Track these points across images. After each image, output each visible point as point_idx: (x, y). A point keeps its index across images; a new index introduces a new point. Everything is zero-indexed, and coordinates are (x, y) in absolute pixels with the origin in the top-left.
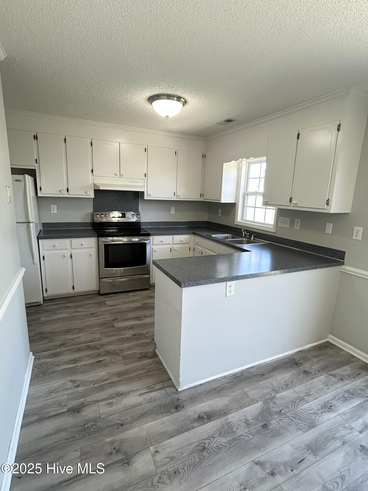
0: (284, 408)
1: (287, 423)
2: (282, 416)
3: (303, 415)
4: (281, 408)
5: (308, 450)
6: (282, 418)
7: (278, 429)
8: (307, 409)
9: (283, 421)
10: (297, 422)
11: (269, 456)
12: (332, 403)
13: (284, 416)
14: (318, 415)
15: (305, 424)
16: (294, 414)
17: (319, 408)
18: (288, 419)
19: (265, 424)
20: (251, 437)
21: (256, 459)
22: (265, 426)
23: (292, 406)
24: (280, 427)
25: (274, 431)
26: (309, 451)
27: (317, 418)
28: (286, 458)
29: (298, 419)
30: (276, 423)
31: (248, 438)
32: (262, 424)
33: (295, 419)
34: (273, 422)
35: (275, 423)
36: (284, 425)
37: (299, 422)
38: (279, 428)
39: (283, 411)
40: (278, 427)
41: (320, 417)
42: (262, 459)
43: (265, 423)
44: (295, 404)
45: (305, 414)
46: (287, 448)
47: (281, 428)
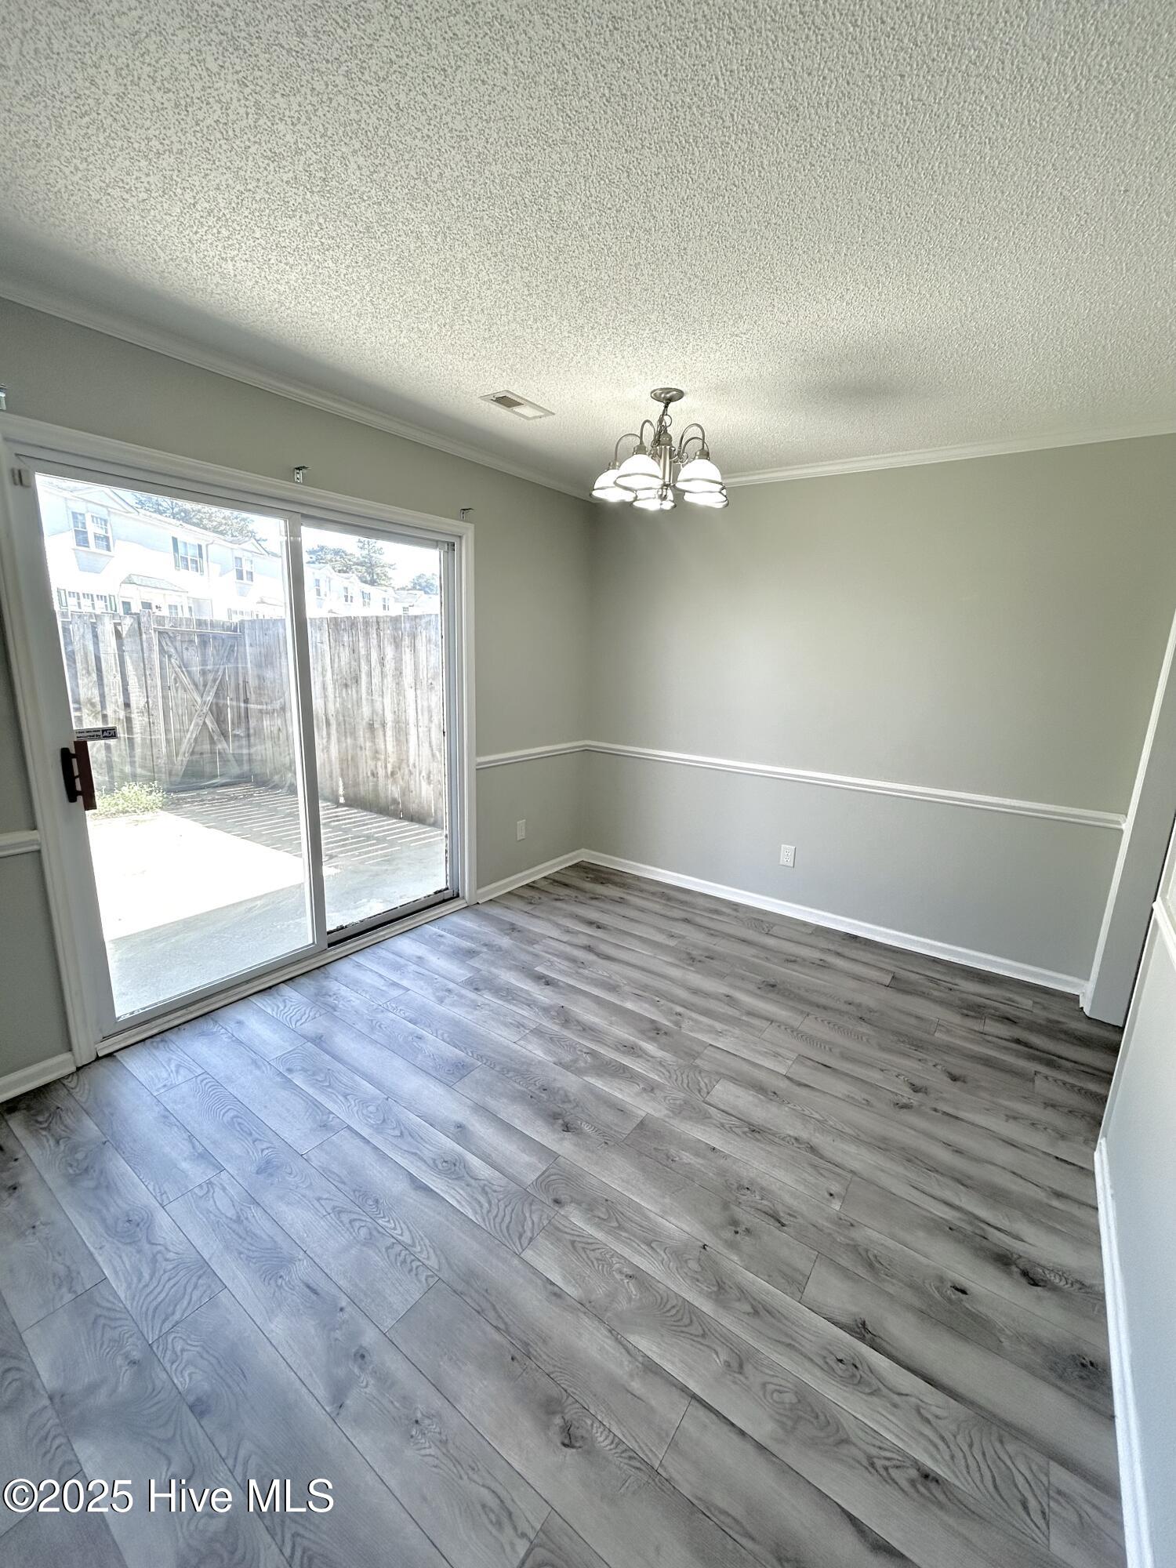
0: (122, 1352)
1: (189, 1336)
2: (159, 1355)
3: (156, 1292)
4: (119, 1361)
5: (281, 1277)
6: (169, 1353)
7: (214, 1361)
8: (135, 1280)
9: (178, 1349)
10: (186, 1308)
11: (311, 1375)
12: (118, 1219)
13: (161, 1348)
14: (159, 1252)
15: (195, 1287)
16: (154, 1316)
17: (134, 1251)
18: (173, 1335)
19: (191, 1408)
20: (247, 1447)
21: (327, 1409)
22: (200, 1408)
23: (115, 1328)
24: (205, 1355)
25: (222, 1372)
26: (282, 1273)
27: (171, 1256)
28: (310, 1326)
29: (176, 1306)
30: (191, 1369)
31: (253, 1456)
32: (192, 1420)
33: (173, 1313)
34: (182, 1382)
35: (186, 1375)
36: (196, 1343)
37: (185, 1302)
38: (211, 1358)
39: (136, 1355)
40: (206, 1363)
41: (166, 1249)
42: (321, 1392)
43: (185, 1409)
44: (105, 1317)
45: (155, 1288)
46: (278, 1328)
47: (207, 1352)
